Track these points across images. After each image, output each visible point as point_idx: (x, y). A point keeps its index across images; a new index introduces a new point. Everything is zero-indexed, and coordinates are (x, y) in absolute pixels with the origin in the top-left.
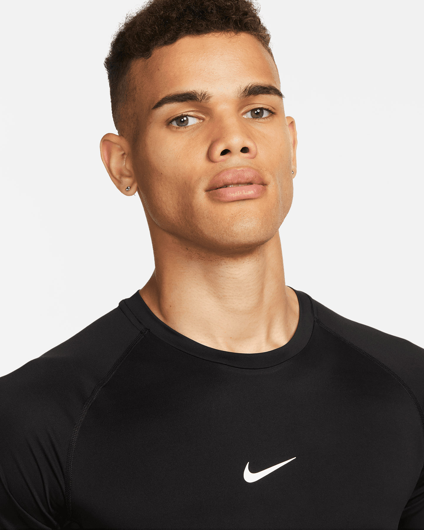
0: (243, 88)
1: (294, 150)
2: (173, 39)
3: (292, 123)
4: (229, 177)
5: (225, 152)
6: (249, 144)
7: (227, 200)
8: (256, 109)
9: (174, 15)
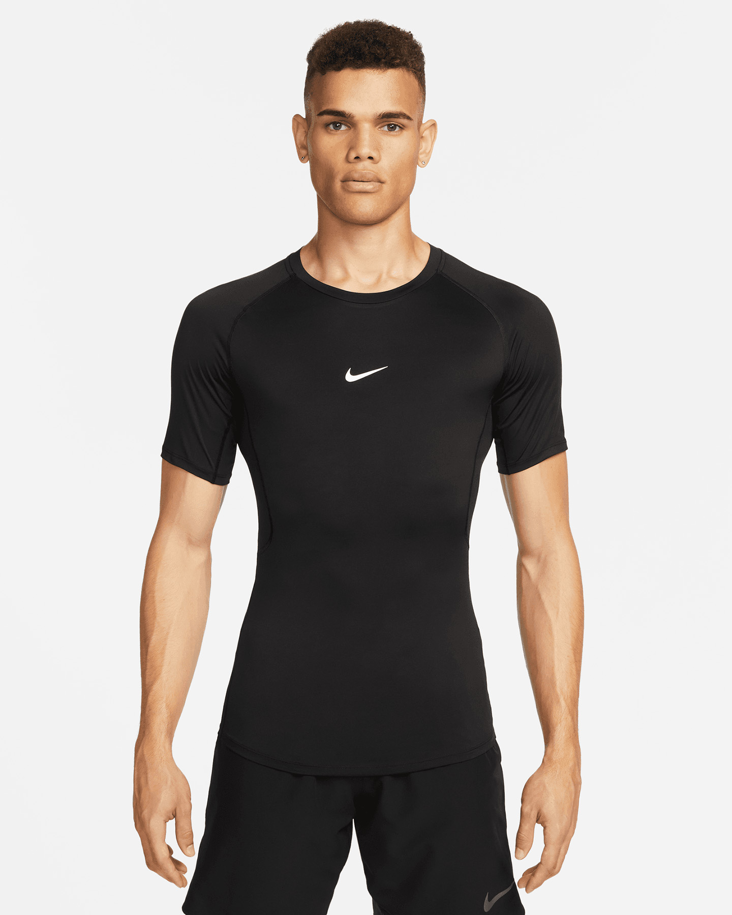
0: (378, 114)
1: (432, 144)
2: (339, 69)
3: (434, 125)
4: (356, 176)
5: (357, 158)
6: (374, 155)
7: (353, 190)
8: (391, 124)
9: (341, 52)
